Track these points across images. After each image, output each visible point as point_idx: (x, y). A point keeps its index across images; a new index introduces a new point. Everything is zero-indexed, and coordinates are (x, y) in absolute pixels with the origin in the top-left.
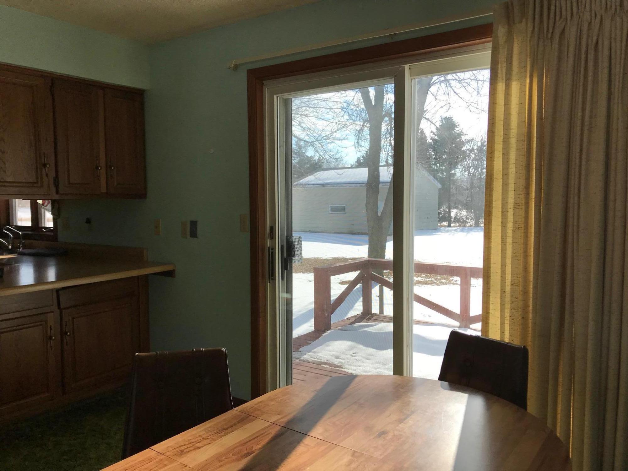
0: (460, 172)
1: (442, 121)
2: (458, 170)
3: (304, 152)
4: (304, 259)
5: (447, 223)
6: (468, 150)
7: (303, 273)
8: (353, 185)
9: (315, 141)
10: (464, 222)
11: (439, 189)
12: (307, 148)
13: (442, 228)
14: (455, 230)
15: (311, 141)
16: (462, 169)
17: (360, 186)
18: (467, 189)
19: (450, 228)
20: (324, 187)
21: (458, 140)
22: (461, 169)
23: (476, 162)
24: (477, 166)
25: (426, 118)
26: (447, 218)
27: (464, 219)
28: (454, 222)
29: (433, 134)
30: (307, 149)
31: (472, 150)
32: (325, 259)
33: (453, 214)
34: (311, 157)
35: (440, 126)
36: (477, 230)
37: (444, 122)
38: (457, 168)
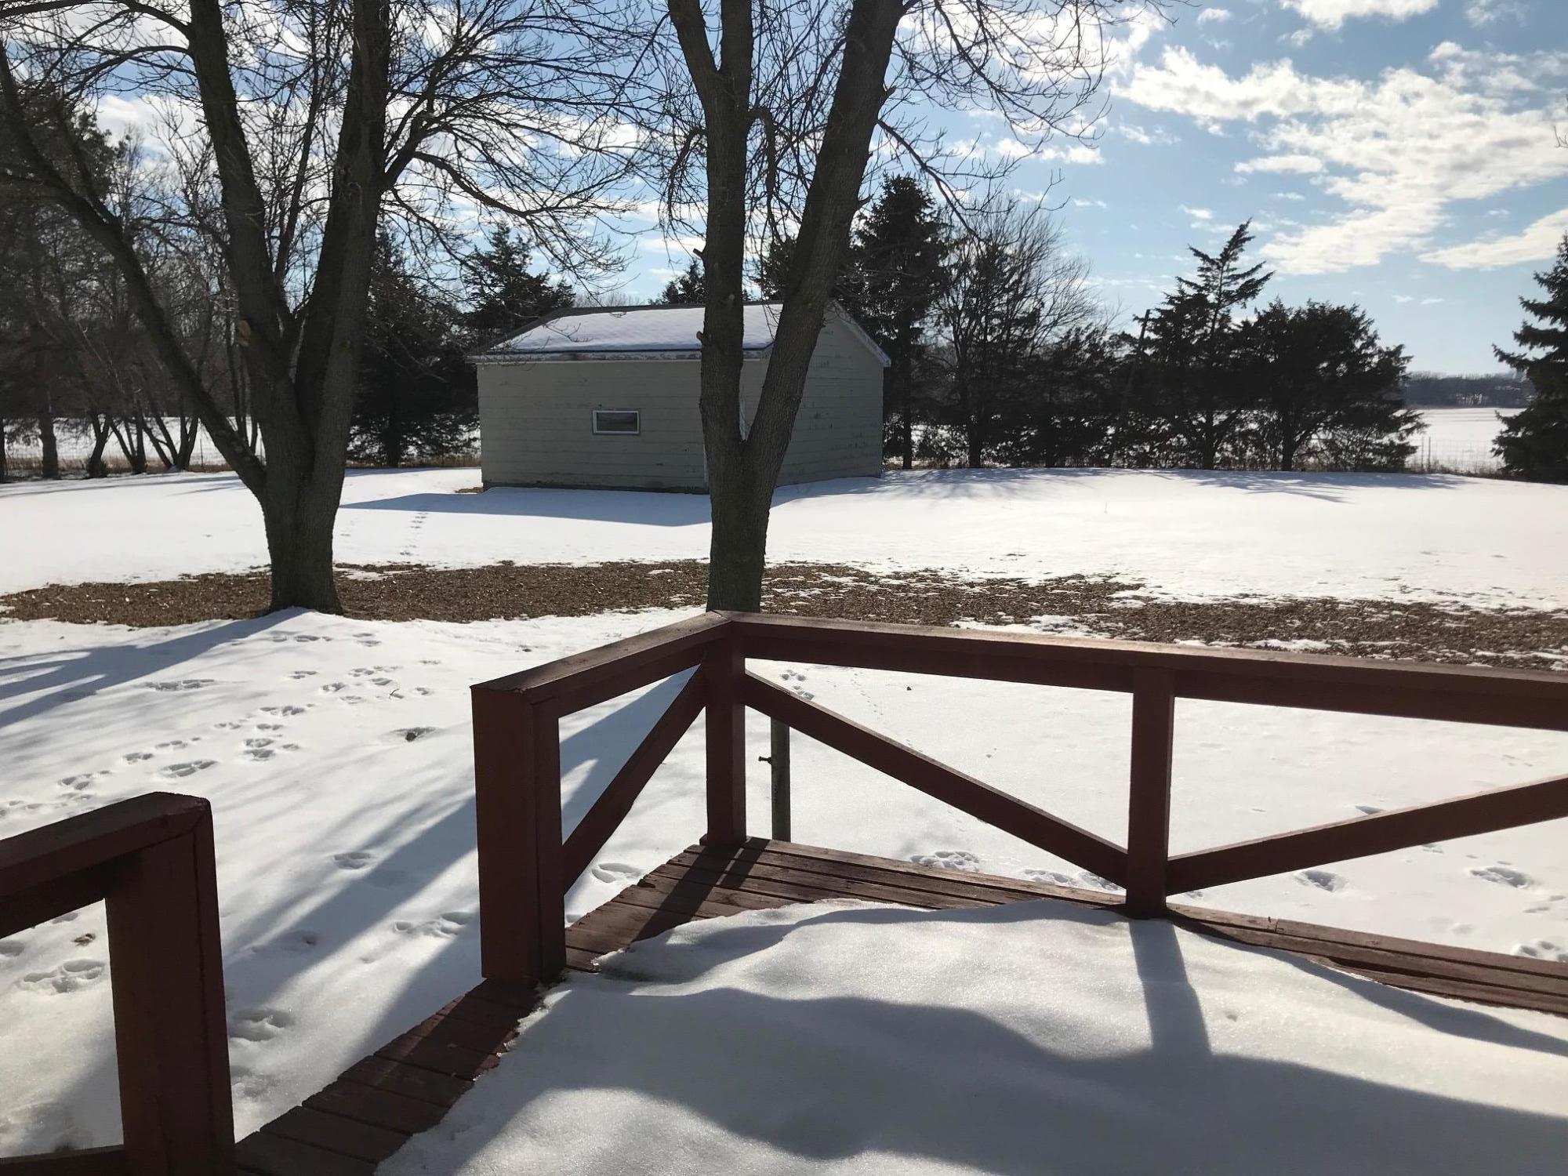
0: (933, 324)
1: (887, 188)
2: (928, 319)
3: (518, 266)
4: (517, 568)
5: (901, 458)
6: (955, 266)
7: (507, 618)
8: (657, 354)
9: (537, 211)
10: (944, 456)
11: (886, 369)
12: (526, 253)
13: (891, 472)
14: (923, 477)
15: (524, 210)
16: (939, 318)
17: (678, 357)
18: (952, 369)
19: (908, 473)
20: (575, 358)
21: (929, 239)
22: (935, 319)
23: (975, 300)
24: (976, 309)
25: (884, 126)
26: (900, 446)
27: (942, 448)
28: (918, 456)
29: (865, 224)
30: (527, 256)
31: (964, 267)
32: (579, 569)
33: (916, 436)
34: (541, 279)
35: (882, 201)
36: (978, 476)
37: (893, 191)
38: (928, 315)
